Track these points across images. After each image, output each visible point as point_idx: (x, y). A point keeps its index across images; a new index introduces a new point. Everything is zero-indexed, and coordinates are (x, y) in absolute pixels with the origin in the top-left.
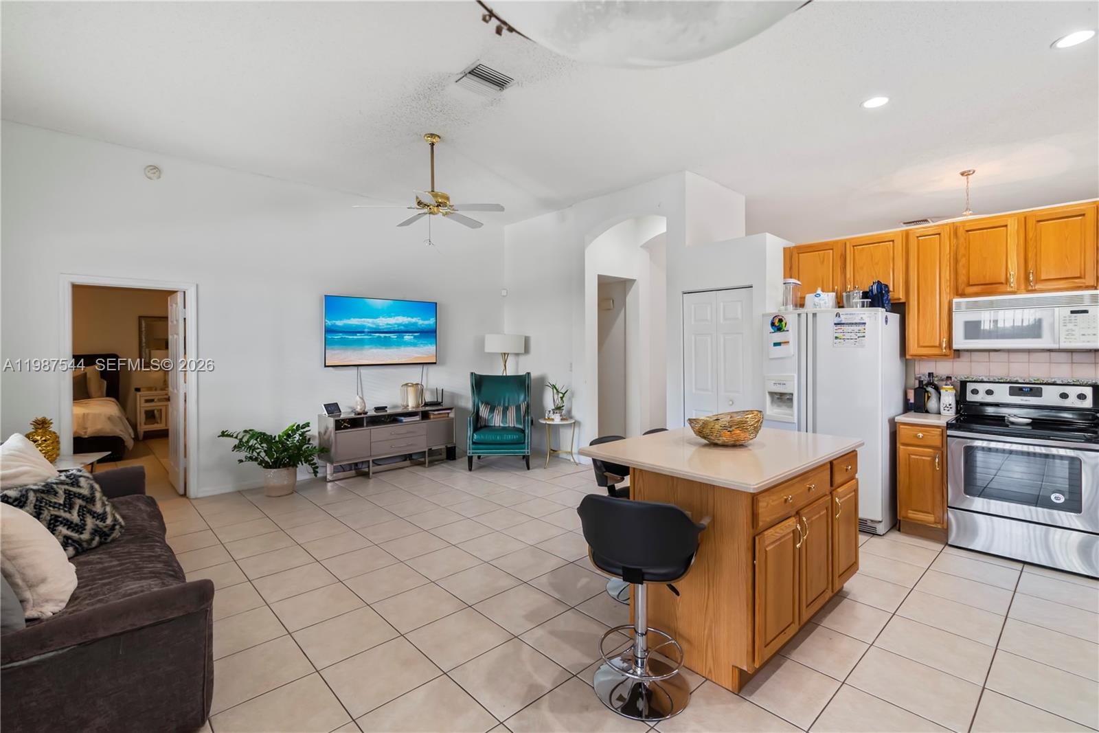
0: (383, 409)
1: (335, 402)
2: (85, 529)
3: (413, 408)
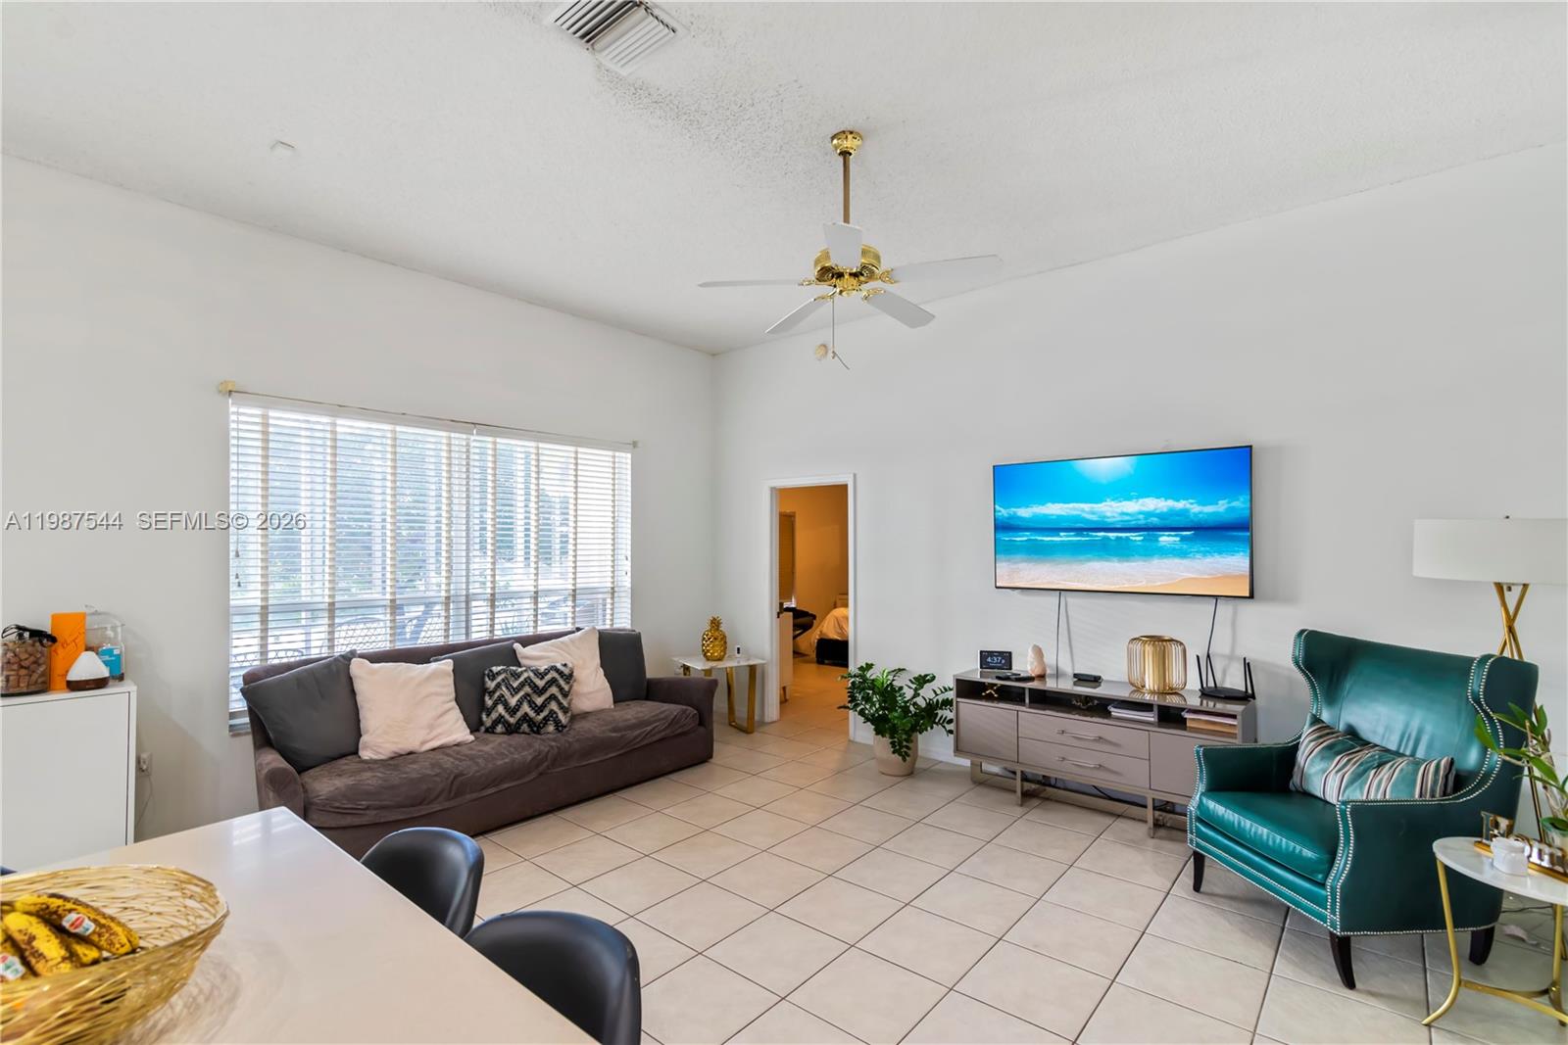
0: (1096, 680)
1: (1008, 651)
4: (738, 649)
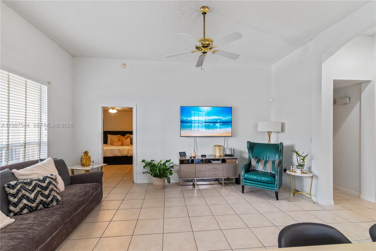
0: (205, 156)
2: (35, 202)
3: (218, 157)
4: (93, 161)
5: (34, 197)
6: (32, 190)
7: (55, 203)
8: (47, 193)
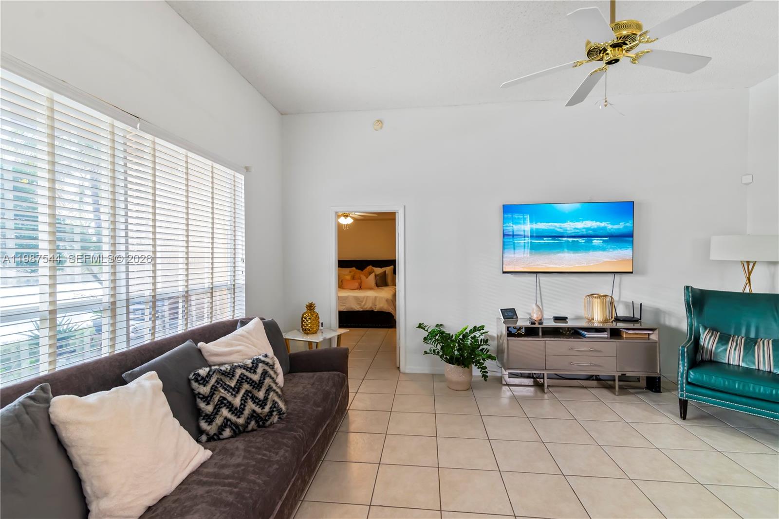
0: (564, 319)
1: (513, 308)
2: (242, 414)
3: (600, 322)
4: (322, 323)
5: (240, 404)
6: (236, 390)
7: (275, 418)
8: (261, 395)
